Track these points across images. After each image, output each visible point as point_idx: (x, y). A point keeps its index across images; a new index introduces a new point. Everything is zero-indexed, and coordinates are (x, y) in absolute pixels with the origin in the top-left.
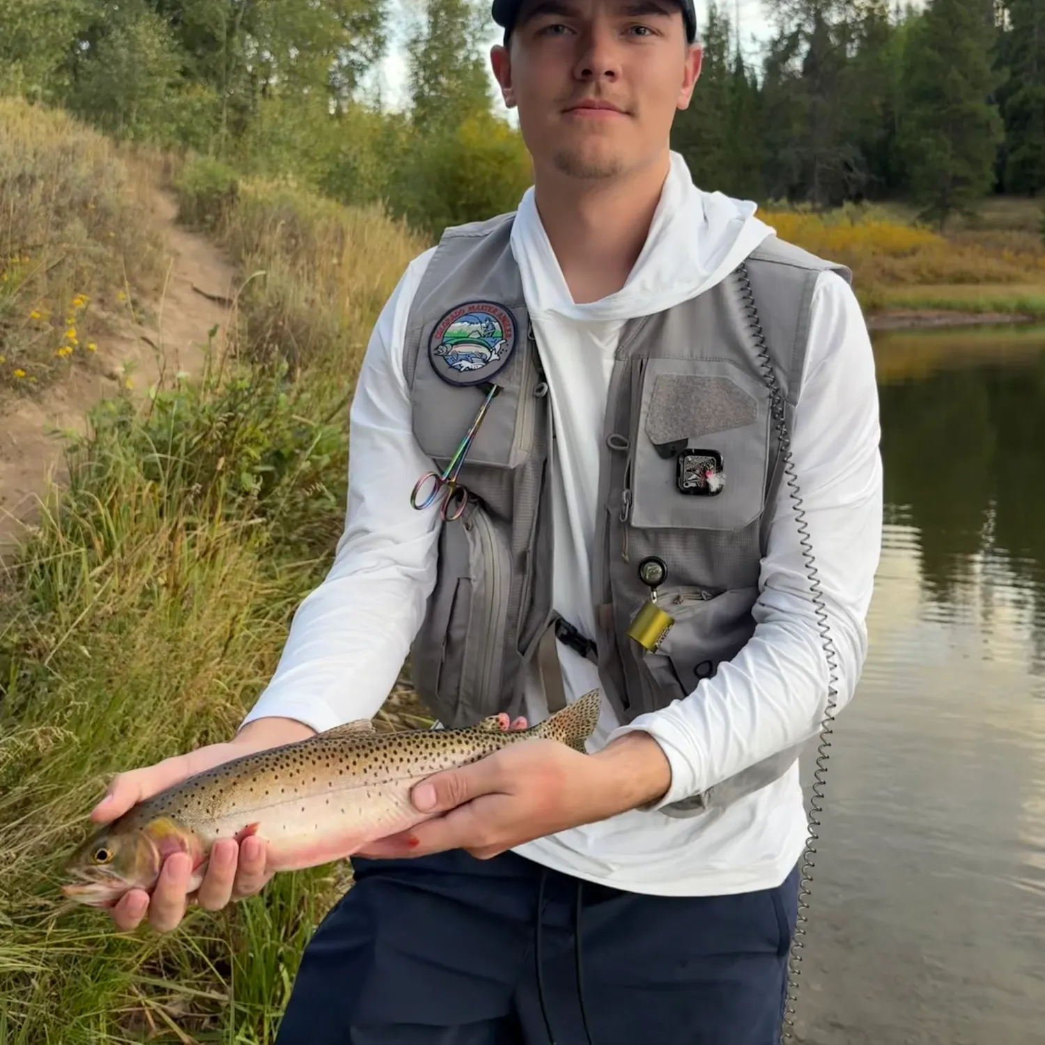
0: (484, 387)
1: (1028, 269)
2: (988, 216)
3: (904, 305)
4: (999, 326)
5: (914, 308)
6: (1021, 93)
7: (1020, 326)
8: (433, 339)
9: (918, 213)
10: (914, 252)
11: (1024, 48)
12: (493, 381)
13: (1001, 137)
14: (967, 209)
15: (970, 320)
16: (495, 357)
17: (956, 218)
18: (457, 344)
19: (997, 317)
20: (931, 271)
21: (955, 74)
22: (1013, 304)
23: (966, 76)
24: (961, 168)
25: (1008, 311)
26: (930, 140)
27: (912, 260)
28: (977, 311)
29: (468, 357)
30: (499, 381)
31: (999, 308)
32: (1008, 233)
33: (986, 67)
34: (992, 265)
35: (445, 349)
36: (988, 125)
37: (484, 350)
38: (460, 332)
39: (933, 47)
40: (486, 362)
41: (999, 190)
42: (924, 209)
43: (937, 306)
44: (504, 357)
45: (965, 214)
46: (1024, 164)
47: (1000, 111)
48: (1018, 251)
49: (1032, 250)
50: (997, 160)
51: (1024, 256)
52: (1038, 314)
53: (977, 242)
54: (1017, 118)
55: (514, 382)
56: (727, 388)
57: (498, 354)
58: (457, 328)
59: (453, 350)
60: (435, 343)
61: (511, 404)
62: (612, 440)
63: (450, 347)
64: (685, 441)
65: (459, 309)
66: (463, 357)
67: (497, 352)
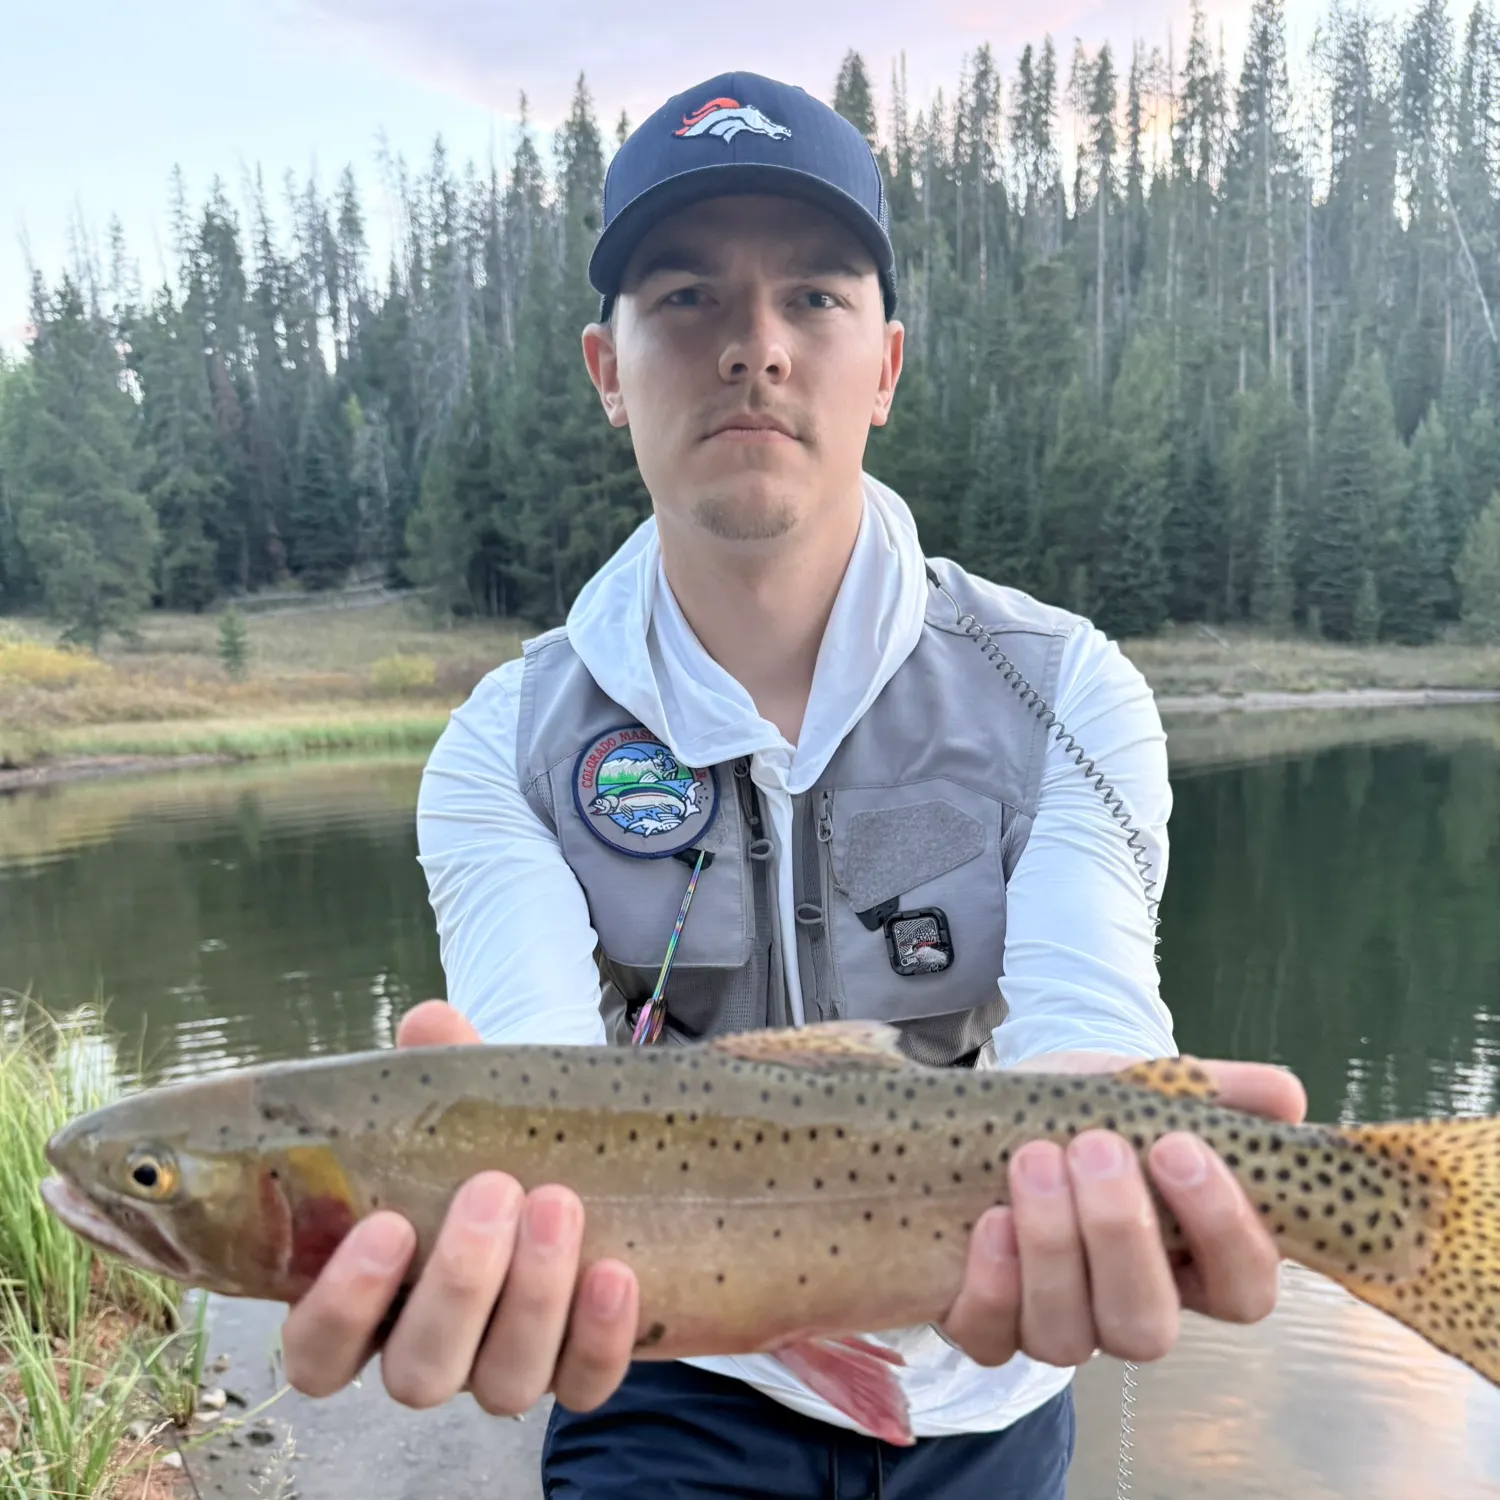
0: (687, 856)
1: (217, 700)
2: (153, 636)
3: (78, 751)
4: (200, 769)
5: (92, 754)
6: (169, 480)
7: (225, 767)
8: (580, 788)
9: (60, 633)
10: (72, 682)
11: (164, 424)
12: (698, 847)
13: (155, 537)
14: (123, 628)
15: (165, 763)
16: (692, 809)
17: (111, 638)
18: (623, 794)
19: (196, 758)
20: (101, 707)
21: (86, 450)
22: (212, 744)
23: (100, 452)
24: (111, 574)
25: (210, 752)
26: (65, 536)
27: (71, 694)
28: (172, 753)
29: (650, 813)
30: (704, 846)
31: (197, 749)
32: (181, 657)
33: (127, 445)
34: (172, 696)
35: (606, 804)
36: (137, 520)
37: (672, 800)
38: (622, 775)
39: (51, 410)
40: (682, 817)
41: (158, 603)
42: (70, 627)
43: (122, 750)
44: (707, 807)
45: (125, 634)
46: (184, 571)
47: (148, 501)
48: (202, 678)
49: (215, 677)
50: (153, 564)
51: (209, 684)
52: (244, 753)
53: (148, 666)
54: (170, 512)
55: (729, 842)
56: (941, 815)
57: (695, 803)
58: (614, 769)
59: (622, 803)
60: (585, 797)
61: (731, 875)
62: (801, 913)
63: (614, 800)
64: (894, 902)
65: (604, 739)
66: (643, 814)
67: (693, 801)
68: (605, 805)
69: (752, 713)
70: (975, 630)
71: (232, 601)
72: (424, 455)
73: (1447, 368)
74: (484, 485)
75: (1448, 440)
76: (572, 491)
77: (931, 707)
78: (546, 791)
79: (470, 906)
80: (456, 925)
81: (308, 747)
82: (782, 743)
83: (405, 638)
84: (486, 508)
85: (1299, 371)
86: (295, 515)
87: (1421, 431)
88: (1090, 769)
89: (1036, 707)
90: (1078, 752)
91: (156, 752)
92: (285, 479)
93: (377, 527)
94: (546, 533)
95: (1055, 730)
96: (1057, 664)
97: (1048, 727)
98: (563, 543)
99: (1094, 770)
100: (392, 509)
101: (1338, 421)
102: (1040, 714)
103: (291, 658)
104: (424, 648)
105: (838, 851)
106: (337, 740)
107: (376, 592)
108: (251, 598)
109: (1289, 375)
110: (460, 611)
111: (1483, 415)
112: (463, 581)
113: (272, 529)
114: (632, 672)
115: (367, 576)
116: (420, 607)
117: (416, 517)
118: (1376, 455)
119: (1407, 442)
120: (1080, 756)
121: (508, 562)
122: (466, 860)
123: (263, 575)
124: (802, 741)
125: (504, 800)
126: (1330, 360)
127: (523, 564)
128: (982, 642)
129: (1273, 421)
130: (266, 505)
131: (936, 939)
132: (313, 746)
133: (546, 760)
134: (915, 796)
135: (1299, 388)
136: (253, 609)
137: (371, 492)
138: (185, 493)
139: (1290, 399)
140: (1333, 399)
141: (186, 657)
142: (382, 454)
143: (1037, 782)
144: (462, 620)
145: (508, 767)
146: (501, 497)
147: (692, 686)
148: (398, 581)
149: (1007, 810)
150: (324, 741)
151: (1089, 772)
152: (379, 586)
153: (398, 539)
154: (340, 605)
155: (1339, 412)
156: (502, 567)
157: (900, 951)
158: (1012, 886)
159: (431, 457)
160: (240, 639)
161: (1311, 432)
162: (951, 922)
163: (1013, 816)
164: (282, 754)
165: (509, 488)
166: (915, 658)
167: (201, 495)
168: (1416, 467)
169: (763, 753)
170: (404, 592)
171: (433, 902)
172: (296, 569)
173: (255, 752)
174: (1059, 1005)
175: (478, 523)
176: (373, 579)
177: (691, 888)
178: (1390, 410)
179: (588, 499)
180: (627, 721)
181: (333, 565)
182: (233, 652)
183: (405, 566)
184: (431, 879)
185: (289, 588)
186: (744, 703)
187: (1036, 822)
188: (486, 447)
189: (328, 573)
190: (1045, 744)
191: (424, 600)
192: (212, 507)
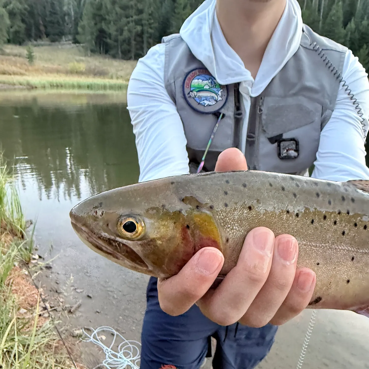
0: (217, 114)
1: (26, 71)
2: (8, 51)
4: (22, 90)
6: (12, 5)
8: (185, 88)
12: (220, 112)
13: (8, 22)
16: (220, 99)
18: (199, 91)
19: (21, 87)
22: (25, 82)
25: (24, 85)
28: (14, 84)
29: (207, 99)
30: (223, 111)
31: (21, 84)
34: (14, 69)
37: (213, 95)
38: (198, 85)
40: (216, 101)
41: (9, 41)
44: (224, 98)
46: (16, 32)
47: (6, 10)
48: (21, 64)
49: (25, 64)
50: (7, 30)
51: (24, 66)
52: (34, 86)
53: (7, 60)
54: (12, 14)
55: (230, 111)
56: (300, 108)
57: (221, 97)
58: (196, 82)
59: (198, 94)
60: (187, 91)
61: (230, 122)
62: (248, 136)
63: (195, 93)
64: (281, 135)
65: (193, 72)
66: (205, 99)
67: (220, 96)
68: (192, 94)
69: (243, 67)
70: (315, 48)
71: (30, 43)
72: (84, 5)
73: (358, 9)
74: (100, 16)
75: (356, 29)
76: (124, 20)
77: (300, 72)
78: (174, 88)
79: (148, 125)
80: (144, 131)
81: (51, 86)
82: (251, 78)
83: (78, 58)
84: (101, 22)
85: (320, 5)
86: (47, 19)
87: (349, 26)
88: (352, 97)
89: (336, 75)
90: (349, 91)
91: (9, 84)
92: (45, 8)
93: (70, 26)
94: (117, 31)
95: (342, 83)
96: (343, 62)
97: (340, 82)
98: (121, 34)
99: (353, 98)
100: (75, 20)
101: (328, 21)
102: (338, 78)
103: (46, 61)
104: (82, 61)
105: (264, 117)
106: (59, 84)
107: (70, 44)
108: (35, 43)
109: (317, 6)
110: (93, 51)
111: (365, 22)
112: (94, 42)
113: (41, 22)
114: (205, 49)
115: (67, 39)
116: (82, 49)
117: (81, 23)
118: (336, 31)
119: (345, 29)
120: (350, 93)
121: (106, 38)
122: (147, 109)
123: (39, 37)
124: (257, 78)
125: (159, 90)
126: (328, 3)
127: (110, 39)
128: (319, 52)
129: (311, 19)
130: (39, 15)
131: (294, 148)
132: (52, 86)
133: (174, 77)
134: (291, 101)
135: (319, 10)
136: (35, 46)
137: (69, 15)
138: (16, 9)
139: (317, 13)
140: (328, 14)
141: (17, 58)
142: (72, 3)
143: (335, 100)
144: (92, 54)
145: (161, 78)
146: (105, 19)
147: (224, 56)
148: (76, 41)
149: (324, 108)
150: (55, 85)
151: (351, 98)
152: (71, 42)
153: (76, 29)
154: (60, 47)
155: (329, 18)
156: (104, 39)
157: (281, 151)
158: (323, 133)
159: (86, 6)
160: (32, 54)
161: (321, 22)
162: (300, 143)
163: (326, 110)
164: (44, 87)
165: (107, 17)
166: (296, 55)
167: (21, 10)
168: (346, 35)
169: (245, 81)
170: (77, 45)
171: (133, 123)
172: (47, 35)
173: (37, 86)
174: (344, 173)
175: (99, 26)
176: (69, 40)
177: (217, 125)
178: (342, 19)
179: (128, 23)
180: (201, 66)
181: (58, 35)
182: (30, 57)
183: (78, 37)
184: (132, 115)
185: (45, 41)
186: (241, 64)
187: (334, 113)
188: (101, 4)
189: (57, 37)
190: (339, 87)
191: (83, 47)
192: (24, 14)
